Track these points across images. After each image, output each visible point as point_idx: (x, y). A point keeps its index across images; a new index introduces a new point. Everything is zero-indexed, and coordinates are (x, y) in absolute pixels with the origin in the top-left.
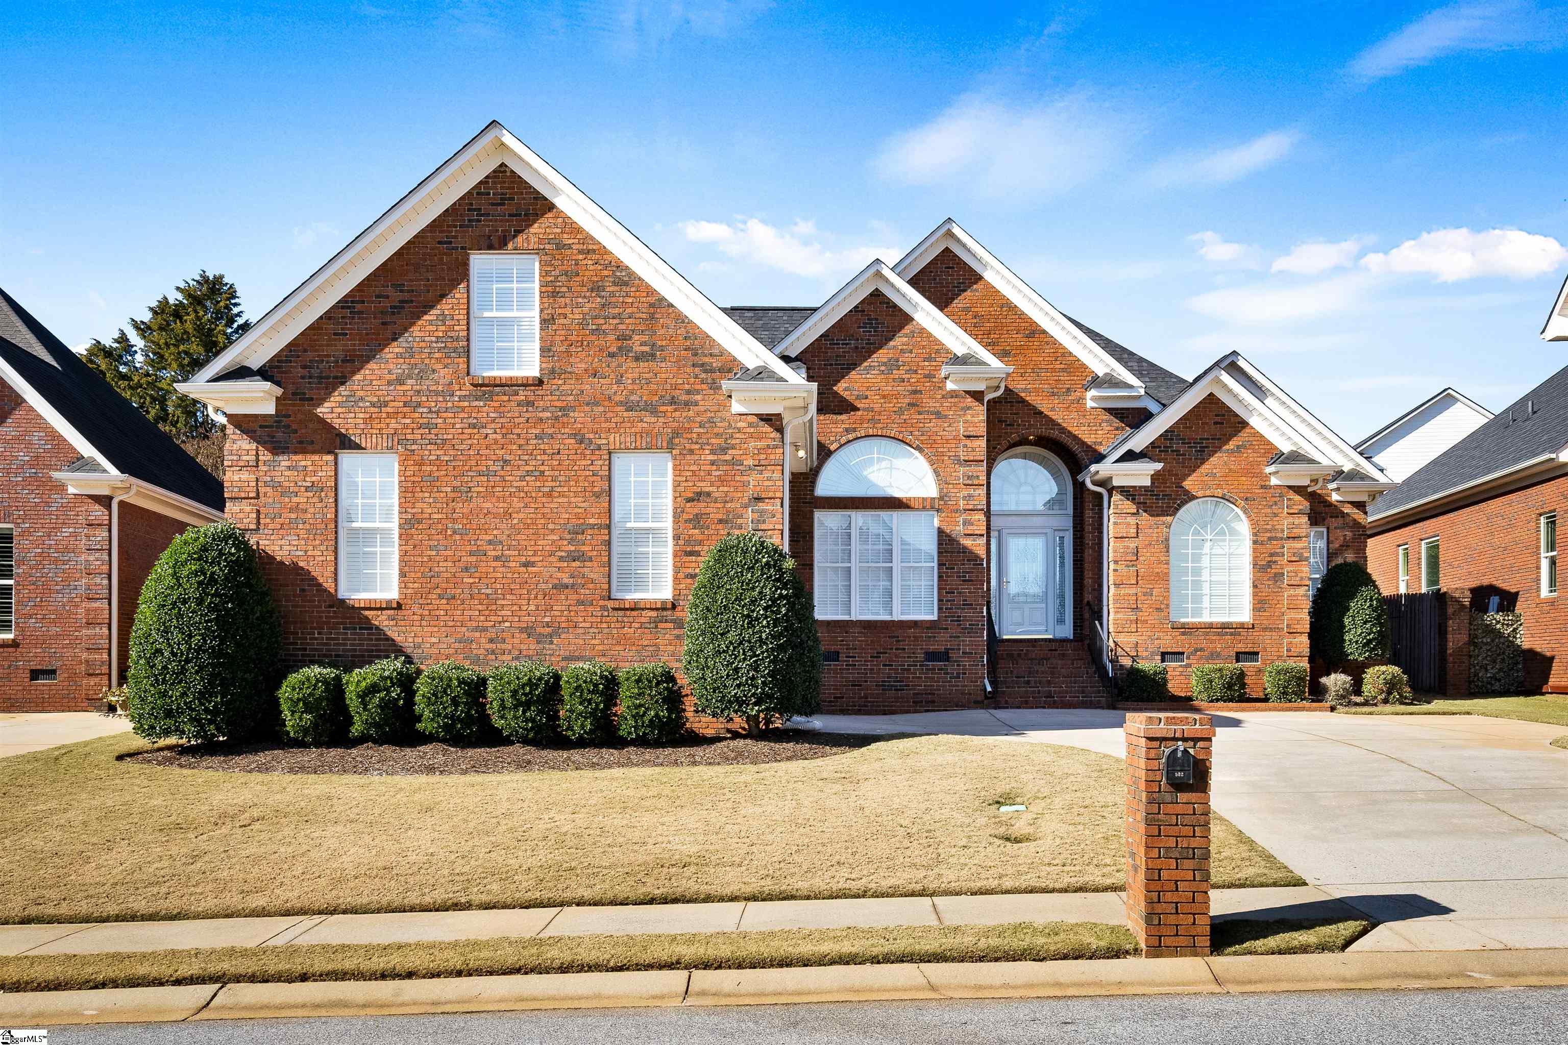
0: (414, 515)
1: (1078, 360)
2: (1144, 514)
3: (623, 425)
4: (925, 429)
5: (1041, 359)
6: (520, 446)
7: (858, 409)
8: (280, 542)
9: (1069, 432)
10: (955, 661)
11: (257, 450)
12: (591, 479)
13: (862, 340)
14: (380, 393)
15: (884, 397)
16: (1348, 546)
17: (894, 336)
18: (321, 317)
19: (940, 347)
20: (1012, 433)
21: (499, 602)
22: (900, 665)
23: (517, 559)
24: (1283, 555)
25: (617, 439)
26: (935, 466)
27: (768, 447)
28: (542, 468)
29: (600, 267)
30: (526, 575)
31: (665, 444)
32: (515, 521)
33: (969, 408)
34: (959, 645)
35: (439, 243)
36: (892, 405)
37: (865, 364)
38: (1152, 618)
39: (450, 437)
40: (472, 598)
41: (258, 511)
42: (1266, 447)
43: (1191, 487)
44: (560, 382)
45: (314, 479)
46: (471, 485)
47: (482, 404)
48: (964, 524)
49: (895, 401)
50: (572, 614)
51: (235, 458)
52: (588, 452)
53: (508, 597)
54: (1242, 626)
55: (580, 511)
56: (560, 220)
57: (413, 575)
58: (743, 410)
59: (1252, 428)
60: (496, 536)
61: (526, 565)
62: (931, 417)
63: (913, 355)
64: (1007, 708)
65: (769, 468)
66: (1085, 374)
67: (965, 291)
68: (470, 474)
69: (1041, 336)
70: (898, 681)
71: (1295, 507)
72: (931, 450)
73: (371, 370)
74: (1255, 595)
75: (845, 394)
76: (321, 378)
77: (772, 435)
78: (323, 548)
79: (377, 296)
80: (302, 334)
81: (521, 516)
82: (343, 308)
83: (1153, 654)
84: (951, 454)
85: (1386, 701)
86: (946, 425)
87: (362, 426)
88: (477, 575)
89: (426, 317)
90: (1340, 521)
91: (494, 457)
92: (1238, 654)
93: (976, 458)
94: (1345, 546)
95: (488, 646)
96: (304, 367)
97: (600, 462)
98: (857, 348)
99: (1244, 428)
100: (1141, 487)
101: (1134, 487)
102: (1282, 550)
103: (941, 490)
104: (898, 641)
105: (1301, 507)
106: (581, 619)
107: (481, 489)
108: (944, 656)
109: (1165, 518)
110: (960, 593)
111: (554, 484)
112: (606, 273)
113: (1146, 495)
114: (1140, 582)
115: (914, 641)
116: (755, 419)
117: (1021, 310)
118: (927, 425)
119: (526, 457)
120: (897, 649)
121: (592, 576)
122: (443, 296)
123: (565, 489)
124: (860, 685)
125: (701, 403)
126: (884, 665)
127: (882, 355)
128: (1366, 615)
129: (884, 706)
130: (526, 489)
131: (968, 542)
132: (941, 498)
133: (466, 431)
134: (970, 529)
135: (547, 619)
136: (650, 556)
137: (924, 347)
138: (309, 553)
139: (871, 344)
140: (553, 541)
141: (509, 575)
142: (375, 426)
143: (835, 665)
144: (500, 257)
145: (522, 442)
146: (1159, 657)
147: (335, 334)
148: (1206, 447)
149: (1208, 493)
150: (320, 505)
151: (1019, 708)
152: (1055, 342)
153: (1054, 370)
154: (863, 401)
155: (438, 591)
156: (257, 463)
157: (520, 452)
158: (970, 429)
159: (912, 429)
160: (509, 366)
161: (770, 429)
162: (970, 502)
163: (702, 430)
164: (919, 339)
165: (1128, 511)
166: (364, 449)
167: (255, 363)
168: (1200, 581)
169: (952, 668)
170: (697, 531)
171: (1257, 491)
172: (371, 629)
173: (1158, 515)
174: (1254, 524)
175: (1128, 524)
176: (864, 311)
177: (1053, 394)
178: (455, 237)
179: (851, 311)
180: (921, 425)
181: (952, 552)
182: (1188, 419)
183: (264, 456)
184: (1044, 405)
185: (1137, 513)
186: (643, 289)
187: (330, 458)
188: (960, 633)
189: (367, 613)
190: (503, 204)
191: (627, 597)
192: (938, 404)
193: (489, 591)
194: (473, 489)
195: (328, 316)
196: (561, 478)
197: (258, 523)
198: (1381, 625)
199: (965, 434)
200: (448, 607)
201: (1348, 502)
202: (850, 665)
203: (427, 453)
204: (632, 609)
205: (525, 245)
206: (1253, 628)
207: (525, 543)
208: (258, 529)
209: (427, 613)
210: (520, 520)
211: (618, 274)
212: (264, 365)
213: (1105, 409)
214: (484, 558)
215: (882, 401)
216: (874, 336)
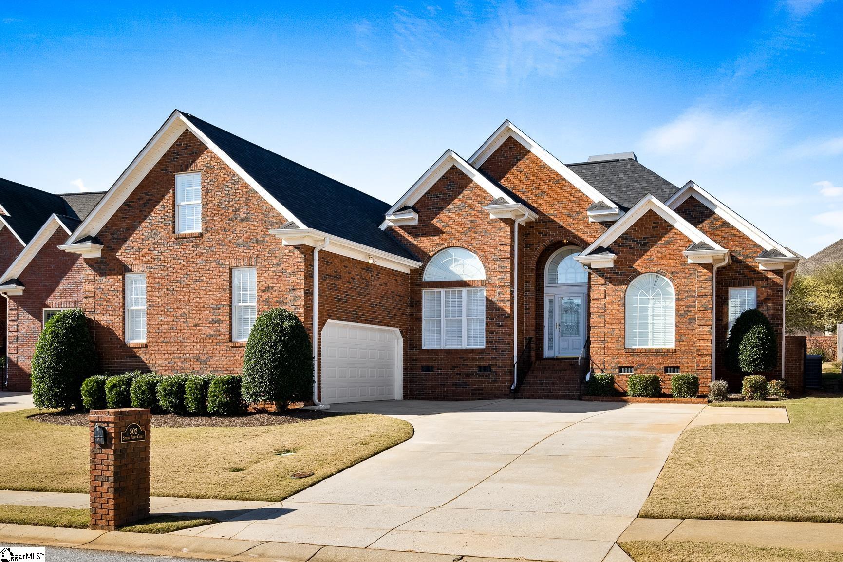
0: (152, 302)
1: (584, 195)
2: (610, 284)
3: (236, 254)
4: (479, 242)
5: (563, 195)
6: (193, 267)
7: (444, 233)
8: (103, 317)
9: (579, 237)
10: (494, 372)
11: (94, 274)
12: (222, 282)
13: (446, 194)
14: (139, 245)
15: (457, 225)
16: (770, 299)
17: (462, 190)
18: (118, 211)
19: (486, 195)
20: (546, 240)
21: (186, 344)
22: (465, 374)
23: (192, 323)
24: (695, 307)
25: (233, 262)
26: (484, 262)
27: (298, 262)
28: (202, 278)
29: (226, 176)
30: (196, 331)
31: (253, 263)
32: (192, 304)
33: (502, 228)
34: (496, 363)
35: (162, 170)
36: (461, 229)
37: (448, 207)
38: (613, 346)
39: (166, 264)
40: (175, 342)
41: (95, 303)
42: (684, 240)
43: (638, 267)
44: (210, 234)
45: (115, 287)
46: (174, 287)
47: (178, 247)
48: (499, 294)
49: (463, 227)
50: (215, 349)
51: (86, 278)
52: (221, 269)
53: (189, 341)
54: (668, 350)
55: (218, 298)
56: (210, 154)
57: (152, 331)
58: (287, 244)
59: (676, 229)
60: (184, 312)
61: (196, 326)
62: (482, 234)
63: (473, 200)
64: (522, 398)
65: (299, 273)
66: (587, 203)
67: (520, 160)
68: (174, 281)
69: (563, 182)
70: (463, 383)
71: (702, 277)
72: (482, 253)
73: (137, 234)
74: (677, 331)
75: (437, 225)
76: (118, 239)
77: (300, 256)
78: (118, 319)
79: (139, 199)
80: (111, 219)
81: (194, 301)
82: (125, 205)
83: (613, 368)
84: (492, 255)
85: (751, 398)
86: (489, 239)
87: (132, 261)
88: (176, 331)
89: (157, 207)
90: (765, 282)
91: (183, 273)
92: (666, 368)
93: (505, 257)
94: (767, 298)
95: (181, 365)
96: (111, 234)
97: (226, 274)
98: (443, 199)
99: (672, 229)
100: (607, 268)
101: (604, 269)
102: (694, 304)
103: (487, 275)
104: (464, 360)
105: (707, 277)
106: (218, 352)
107: (179, 289)
108: (487, 369)
109: (622, 287)
110: (497, 333)
111: (207, 285)
112: (228, 178)
113: (611, 273)
114: (607, 325)
115: (472, 360)
116: (292, 248)
117: (551, 168)
118: (479, 239)
119: (196, 273)
120: (463, 365)
121: (222, 330)
122: (164, 196)
123: (212, 288)
124: (444, 385)
125: (269, 241)
126: (456, 374)
127: (456, 202)
128: (753, 343)
129: (457, 396)
130: (196, 288)
131: (501, 304)
132: (487, 280)
133: (172, 261)
134: (502, 297)
135: (204, 352)
136: (250, 320)
137: (478, 195)
138: (113, 322)
139: (451, 196)
140: (207, 314)
141: (189, 331)
142: (137, 261)
143: (431, 373)
144: (187, 174)
145: (194, 265)
146: (618, 370)
147: (123, 218)
148: (647, 242)
149: (648, 270)
150: (117, 299)
151: (528, 398)
152: (571, 185)
153: (569, 202)
154: (447, 228)
155: (162, 339)
156: (94, 280)
157: (193, 270)
158: (502, 240)
159: (471, 242)
160: (192, 228)
161: (298, 253)
162: (502, 282)
163: (269, 255)
164: (476, 191)
165: (600, 283)
166: (133, 272)
167: (94, 233)
168: (647, 323)
169: (493, 376)
170: (267, 307)
171: (679, 268)
172: (136, 357)
173: (618, 285)
174: (677, 288)
175: (600, 291)
176: (447, 178)
177: (569, 216)
178: (168, 167)
179: (440, 179)
180: (477, 239)
181: (492, 310)
182: (636, 226)
183: (97, 277)
184: (563, 222)
185: (606, 284)
186: (244, 185)
187: (120, 277)
188: (497, 356)
189: (135, 350)
190: (187, 149)
191: (239, 341)
192: (485, 227)
193: (181, 339)
194: (175, 289)
195: (120, 210)
196: (210, 283)
197: (95, 308)
198: (764, 349)
199: (500, 243)
200: (165, 347)
201: (770, 271)
202: (439, 374)
203: (157, 272)
204: (240, 347)
205: (196, 168)
206: (676, 351)
207: (195, 315)
208: (94, 311)
209: (157, 349)
210: (194, 304)
211: (233, 178)
212: (97, 235)
213: (599, 222)
214: (179, 323)
215: (456, 227)
216: (452, 191)
